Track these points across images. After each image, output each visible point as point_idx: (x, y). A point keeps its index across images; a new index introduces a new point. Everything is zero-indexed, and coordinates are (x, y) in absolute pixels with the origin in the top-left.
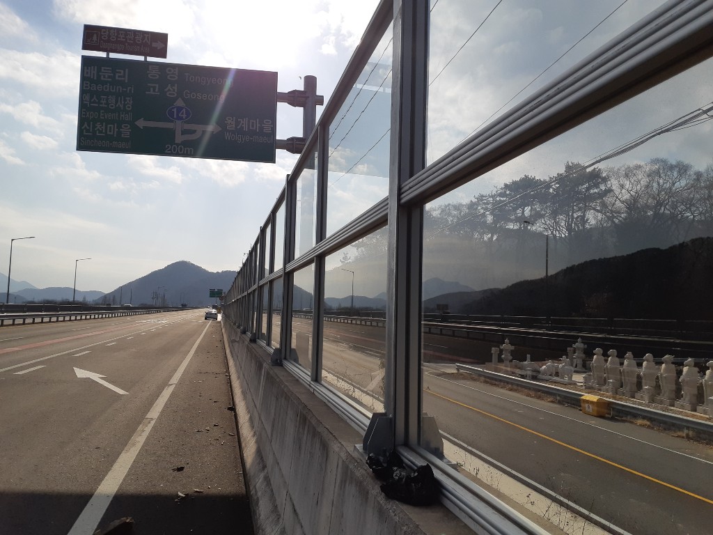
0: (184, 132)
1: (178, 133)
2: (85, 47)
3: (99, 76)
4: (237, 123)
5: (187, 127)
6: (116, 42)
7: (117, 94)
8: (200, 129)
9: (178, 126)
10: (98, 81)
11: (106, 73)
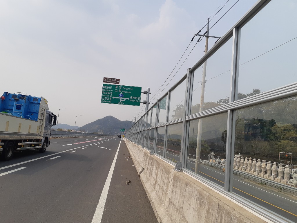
0: (122, 99)
1: (121, 99)
2: (104, 82)
3: (106, 88)
4: (133, 98)
5: (123, 98)
6: (110, 81)
7: (109, 92)
8: (125, 99)
9: (121, 98)
10: (106, 89)
11: (107, 87)
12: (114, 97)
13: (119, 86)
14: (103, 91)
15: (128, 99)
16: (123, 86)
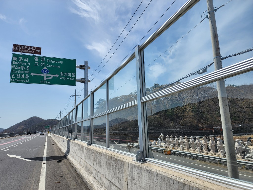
0: (47, 77)
1: (45, 77)
2: (13, 51)
4: (64, 74)
5: (48, 75)
6: (24, 50)
7: (24, 66)
8: (52, 76)
9: (45, 75)
10: (18, 61)
11: (21, 59)
12: (32, 74)
13: (40, 58)
14: (12, 64)
15: (57, 76)
16: (46, 58)
